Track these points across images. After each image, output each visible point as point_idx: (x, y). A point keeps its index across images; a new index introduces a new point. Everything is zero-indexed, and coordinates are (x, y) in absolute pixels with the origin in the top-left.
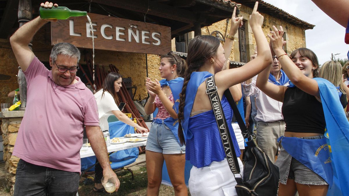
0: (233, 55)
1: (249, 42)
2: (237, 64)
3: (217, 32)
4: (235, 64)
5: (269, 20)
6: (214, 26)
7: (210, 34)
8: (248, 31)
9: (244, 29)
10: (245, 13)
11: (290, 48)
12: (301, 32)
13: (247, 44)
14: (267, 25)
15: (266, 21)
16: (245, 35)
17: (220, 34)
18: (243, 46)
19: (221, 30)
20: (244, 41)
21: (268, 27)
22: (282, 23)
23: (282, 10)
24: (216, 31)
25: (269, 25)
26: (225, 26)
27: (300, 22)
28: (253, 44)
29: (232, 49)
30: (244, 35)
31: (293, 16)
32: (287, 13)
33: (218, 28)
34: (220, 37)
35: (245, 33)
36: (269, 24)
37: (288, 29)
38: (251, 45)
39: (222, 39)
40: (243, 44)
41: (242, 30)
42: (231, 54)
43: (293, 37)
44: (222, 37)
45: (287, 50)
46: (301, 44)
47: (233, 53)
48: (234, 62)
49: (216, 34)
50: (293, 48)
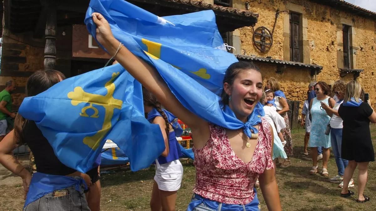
0: (282, 53)
1: (303, 37)
2: (284, 63)
3: (264, 28)
4: (281, 63)
5: (330, 12)
6: (260, 21)
7: (254, 30)
8: (302, 26)
9: (298, 23)
10: (300, 6)
11: (357, 43)
12: (373, 25)
13: (300, 40)
14: (327, 18)
15: (327, 14)
16: (299, 29)
17: (267, 29)
18: (295, 42)
19: (269, 26)
20: (297, 36)
21: (329, 20)
22: (347, 15)
23: (345, 2)
24: (262, 27)
25: (330, 18)
26: (274, 21)
27: (370, 14)
28: (308, 40)
29: (281, 46)
30: (297, 30)
31: (360, 8)
32: (351, 5)
33: (264, 23)
34: (267, 34)
35: (299, 27)
36: (330, 16)
37: (356, 22)
38: (304, 41)
39: (269, 35)
40: (296, 39)
41: (296, 25)
42: (280, 51)
43: (361, 31)
44: (268, 33)
45: (353, 46)
46: (373, 38)
47: (282, 50)
48: (280, 61)
49: (261, 30)
50: (362, 44)
